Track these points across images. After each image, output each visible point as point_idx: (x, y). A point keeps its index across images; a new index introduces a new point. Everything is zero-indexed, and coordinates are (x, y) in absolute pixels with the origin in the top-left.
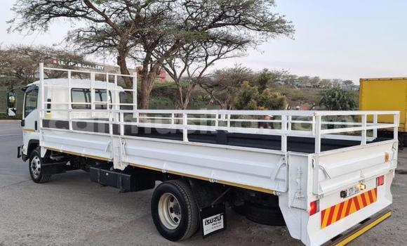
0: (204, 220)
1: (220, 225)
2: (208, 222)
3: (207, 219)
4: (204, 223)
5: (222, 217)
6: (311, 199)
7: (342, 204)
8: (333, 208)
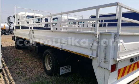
0: (60, 68)
1: (70, 70)
2: (63, 69)
3: (62, 67)
4: (60, 69)
5: (70, 67)
6: (112, 63)
7: (131, 65)
8: (125, 68)
